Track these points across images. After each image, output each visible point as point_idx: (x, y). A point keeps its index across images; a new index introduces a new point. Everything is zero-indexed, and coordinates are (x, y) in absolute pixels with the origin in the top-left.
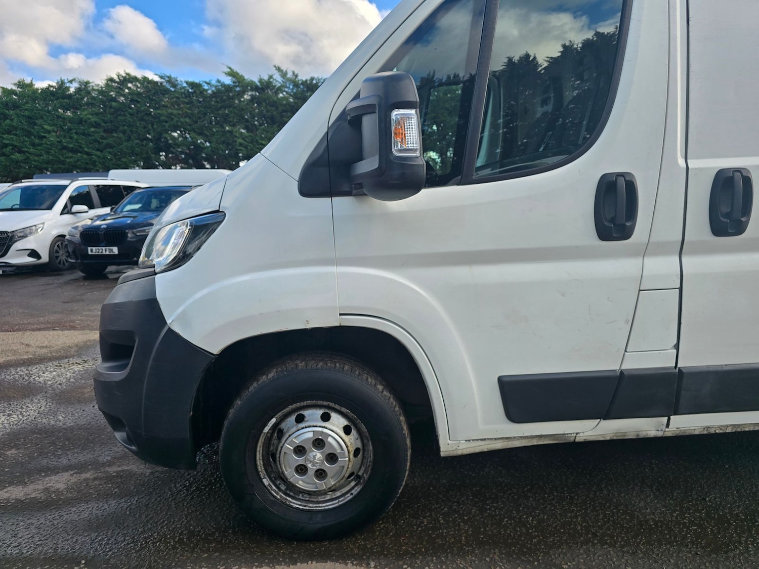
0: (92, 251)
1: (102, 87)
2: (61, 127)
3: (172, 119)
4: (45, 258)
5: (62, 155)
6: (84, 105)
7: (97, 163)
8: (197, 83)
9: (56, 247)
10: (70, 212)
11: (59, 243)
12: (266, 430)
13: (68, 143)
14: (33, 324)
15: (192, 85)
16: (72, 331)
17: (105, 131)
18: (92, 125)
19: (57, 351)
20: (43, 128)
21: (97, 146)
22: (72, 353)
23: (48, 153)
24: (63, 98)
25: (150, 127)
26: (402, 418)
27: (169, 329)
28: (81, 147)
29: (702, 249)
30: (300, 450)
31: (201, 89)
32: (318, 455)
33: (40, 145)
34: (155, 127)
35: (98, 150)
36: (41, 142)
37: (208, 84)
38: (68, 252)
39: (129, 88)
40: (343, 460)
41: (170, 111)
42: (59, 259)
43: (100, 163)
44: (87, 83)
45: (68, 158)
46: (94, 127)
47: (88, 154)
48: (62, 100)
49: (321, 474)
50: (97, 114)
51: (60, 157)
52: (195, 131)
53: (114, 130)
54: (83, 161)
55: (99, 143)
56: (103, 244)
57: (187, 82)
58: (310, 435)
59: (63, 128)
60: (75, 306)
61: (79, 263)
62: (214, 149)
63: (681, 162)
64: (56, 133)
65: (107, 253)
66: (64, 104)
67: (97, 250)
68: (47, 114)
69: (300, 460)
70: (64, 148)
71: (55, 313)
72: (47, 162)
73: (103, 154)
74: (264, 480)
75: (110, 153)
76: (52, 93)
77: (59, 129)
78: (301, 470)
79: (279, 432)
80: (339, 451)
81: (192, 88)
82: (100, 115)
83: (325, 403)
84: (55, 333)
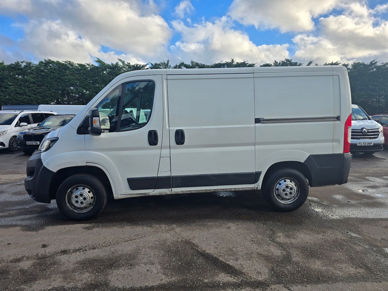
0: (28, 143)
1: (37, 65)
2: (16, 83)
3: (71, 81)
4: (7, 146)
5: (16, 97)
6: (28, 73)
7: (33, 101)
8: (83, 65)
9: (12, 141)
10: (19, 126)
11: (14, 139)
12: (68, 192)
13: (19, 91)
14: (3, 172)
15: (81, 65)
16: (18, 175)
17: (38, 86)
18: (32, 83)
19: (12, 181)
20: (8, 84)
21: (33, 93)
22: (18, 181)
23: (9, 95)
24: (18, 70)
25: (60, 85)
26: (104, 189)
27: (44, 166)
28: (26, 93)
29: (174, 148)
30: (76, 197)
31: (85, 67)
32: (81, 198)
33: (6, 91)
34: (62, 84)
35: (34, 94)
36: (6, 90)
37: (88, 65)
38: (17, 143)
39: (50, 66)
40: (88, 199)
41: (69, 77)
42: (13, 146)
43: (35, 101)
44: (30, 63)
45: (19, 98)
46: (33, 84)
47: (29, 96)
48: (17, 71)
49: (82, 203)
50: (34, 78)
51: (15, 97)
52: (81, 87)
53: (42, 85)
54: (27, 99)
55: (35, 91)
56: (33, 140)
57: (78, 64)
58: (79, 193)
59: (17, 84)
60: (19, 166)
61: (22, 148)
62: (90, 95)
63: (168, 128)
64: (14, 86)
65: (35, 144)
66: (19, 73)
67: (31, 143)
68: (10, 77)
69: (77, 199)
70: (18, 93)
71: (11, 168)
72: (9, 100)
73: (37, 96)
74: (68, 205)
75: (40, 96)
76: (13, 68)
77: (15, 84)
78: (77, 202)
79: (72, 192)
80: (86, 196)
81: (80, 67)
82: (36, 78)
83: (83, 185)
84: (12, 175)
